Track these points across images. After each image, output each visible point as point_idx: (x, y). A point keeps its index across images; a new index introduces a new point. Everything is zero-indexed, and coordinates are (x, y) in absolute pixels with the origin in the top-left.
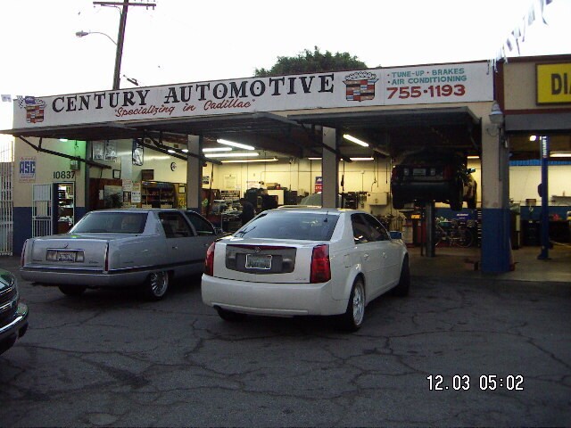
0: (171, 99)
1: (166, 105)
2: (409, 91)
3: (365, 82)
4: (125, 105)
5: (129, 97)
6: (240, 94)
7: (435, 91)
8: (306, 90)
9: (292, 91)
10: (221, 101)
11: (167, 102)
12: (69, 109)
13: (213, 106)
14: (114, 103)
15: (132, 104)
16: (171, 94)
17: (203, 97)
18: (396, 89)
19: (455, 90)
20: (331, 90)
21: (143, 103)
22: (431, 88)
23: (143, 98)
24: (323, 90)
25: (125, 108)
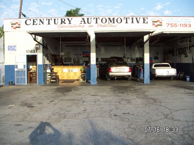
0: (83, 22)
1: (81, 25)
2: (174, 25)
3: (158, 21)
4: (62, 23)
5: (63, 20)
6: (112, 22)
7: (182, 25)
8: (138, 22)
9: (133, 22)
10: (104, 24)
11: (81, 23)
12: (34, 24)
13: (101, 26)
14: (56, 23)
15: (65, 23)
16: (83, 20)
17: (97, 23)
18: (169, 24)
19: (188, 25)
20: (147, 23)
21: (70, 23)
22: (180, 24)
23: (70, 22)
24: (144, 22)
25: (61, 25)
